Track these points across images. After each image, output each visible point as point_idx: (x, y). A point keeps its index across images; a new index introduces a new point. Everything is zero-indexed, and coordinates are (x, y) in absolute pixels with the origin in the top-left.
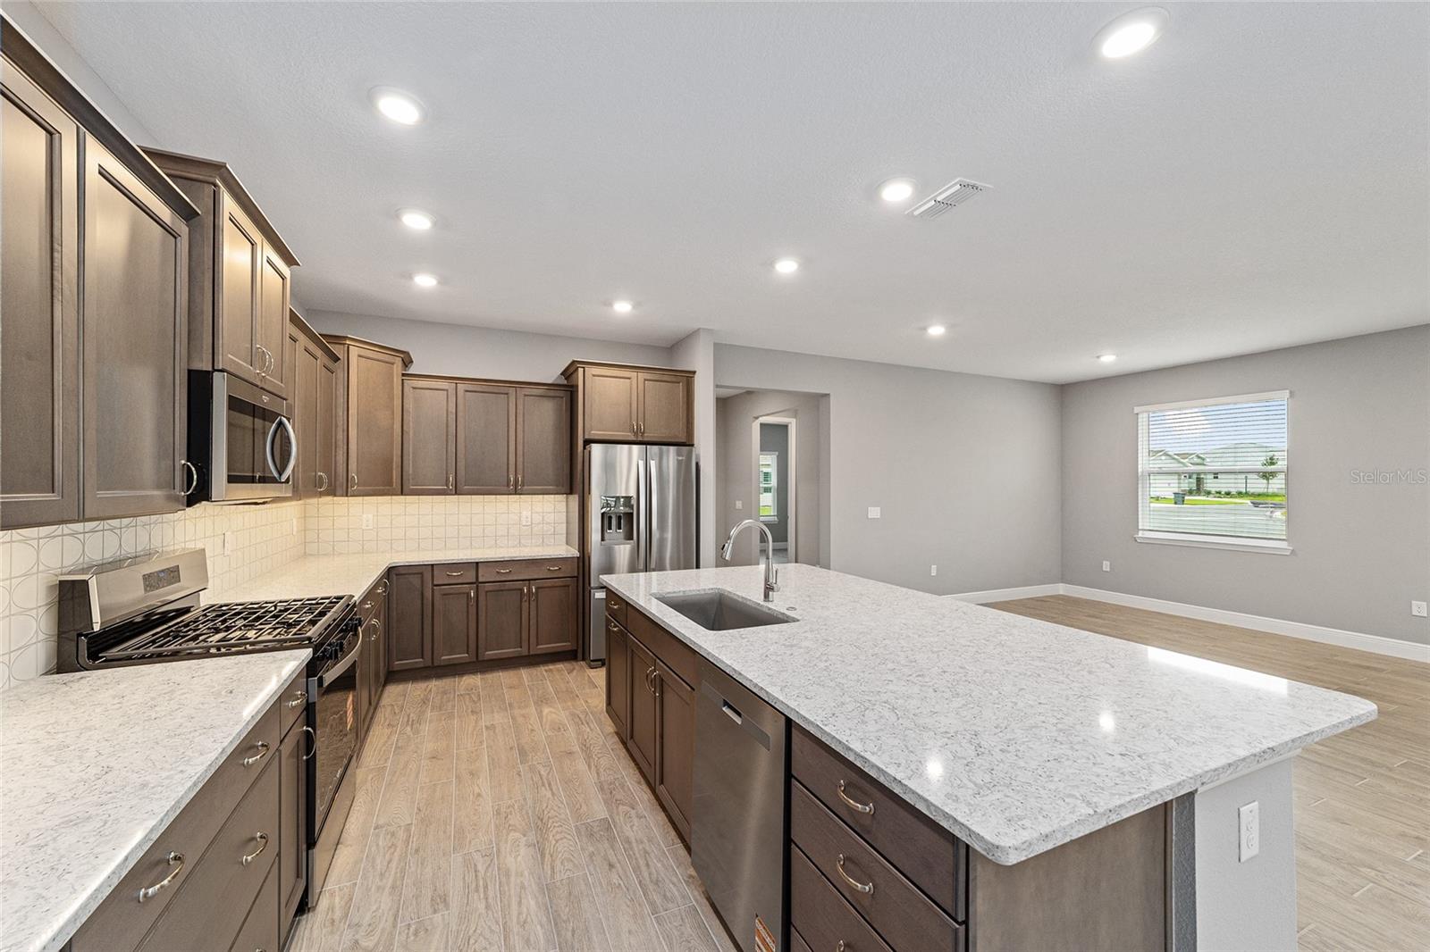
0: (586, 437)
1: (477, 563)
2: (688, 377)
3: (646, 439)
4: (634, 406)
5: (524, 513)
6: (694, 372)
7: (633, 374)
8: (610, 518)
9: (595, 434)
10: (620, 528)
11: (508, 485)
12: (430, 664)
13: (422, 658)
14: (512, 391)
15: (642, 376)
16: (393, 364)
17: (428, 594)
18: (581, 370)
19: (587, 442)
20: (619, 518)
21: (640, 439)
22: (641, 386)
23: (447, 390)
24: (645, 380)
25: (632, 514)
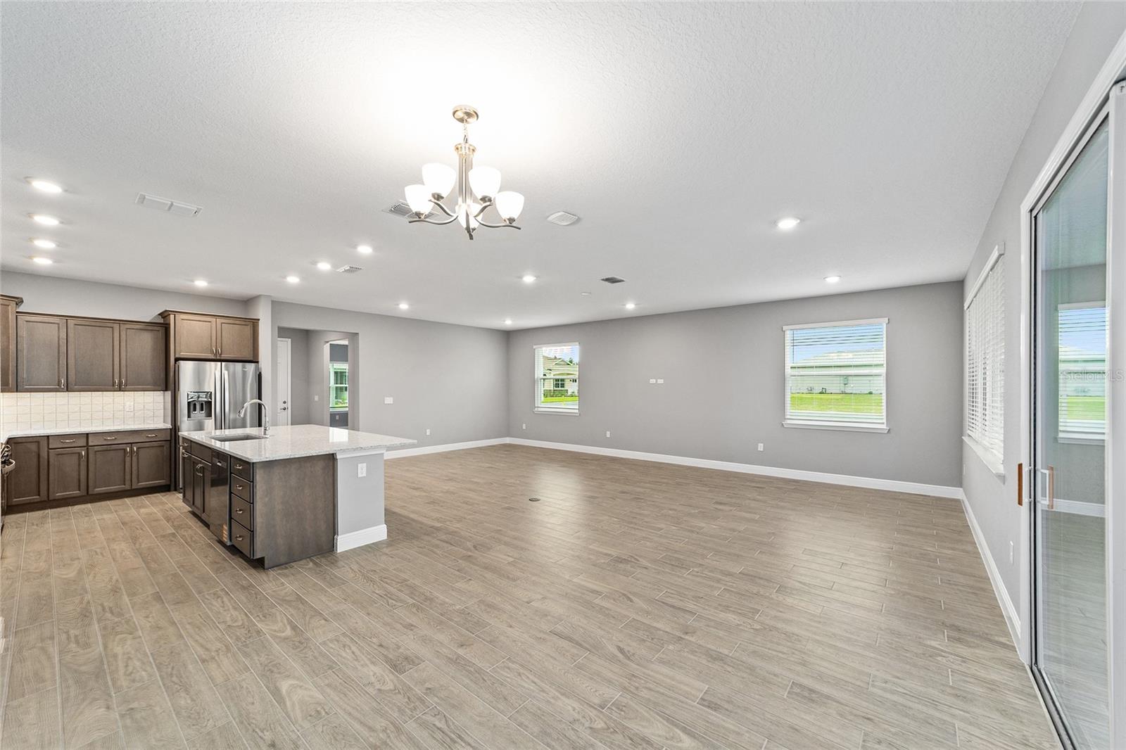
0: (177, 356)
1: (87, 434)
2: (254, 323)
3: (222, 358)
4: (214, 338)
5: (128, 404)
6: (259, 320)
7: (213, 320)
8: (195, 405)
9: (183, 354)
10: (202, 410)
11: (113, 385)
12: (46, 499)
13: (39, 495)
14: (116, 326)
15: (219, 321)
16: (8, 305)
17: (44, 454)
18: (172, 316)
19: (177, 360)
20: (202, 404)
21: (218, 358)
22: (219, 326)
23: (58, 324)
24: (222, 323)
25: (211, 402)
